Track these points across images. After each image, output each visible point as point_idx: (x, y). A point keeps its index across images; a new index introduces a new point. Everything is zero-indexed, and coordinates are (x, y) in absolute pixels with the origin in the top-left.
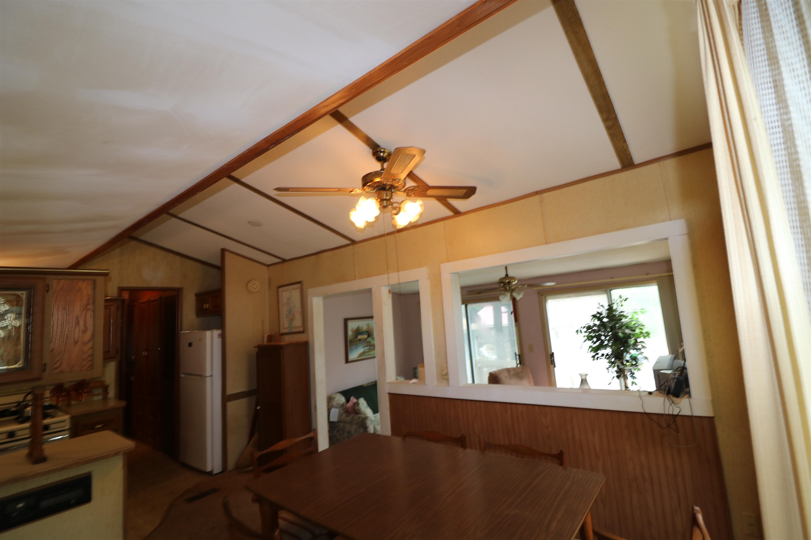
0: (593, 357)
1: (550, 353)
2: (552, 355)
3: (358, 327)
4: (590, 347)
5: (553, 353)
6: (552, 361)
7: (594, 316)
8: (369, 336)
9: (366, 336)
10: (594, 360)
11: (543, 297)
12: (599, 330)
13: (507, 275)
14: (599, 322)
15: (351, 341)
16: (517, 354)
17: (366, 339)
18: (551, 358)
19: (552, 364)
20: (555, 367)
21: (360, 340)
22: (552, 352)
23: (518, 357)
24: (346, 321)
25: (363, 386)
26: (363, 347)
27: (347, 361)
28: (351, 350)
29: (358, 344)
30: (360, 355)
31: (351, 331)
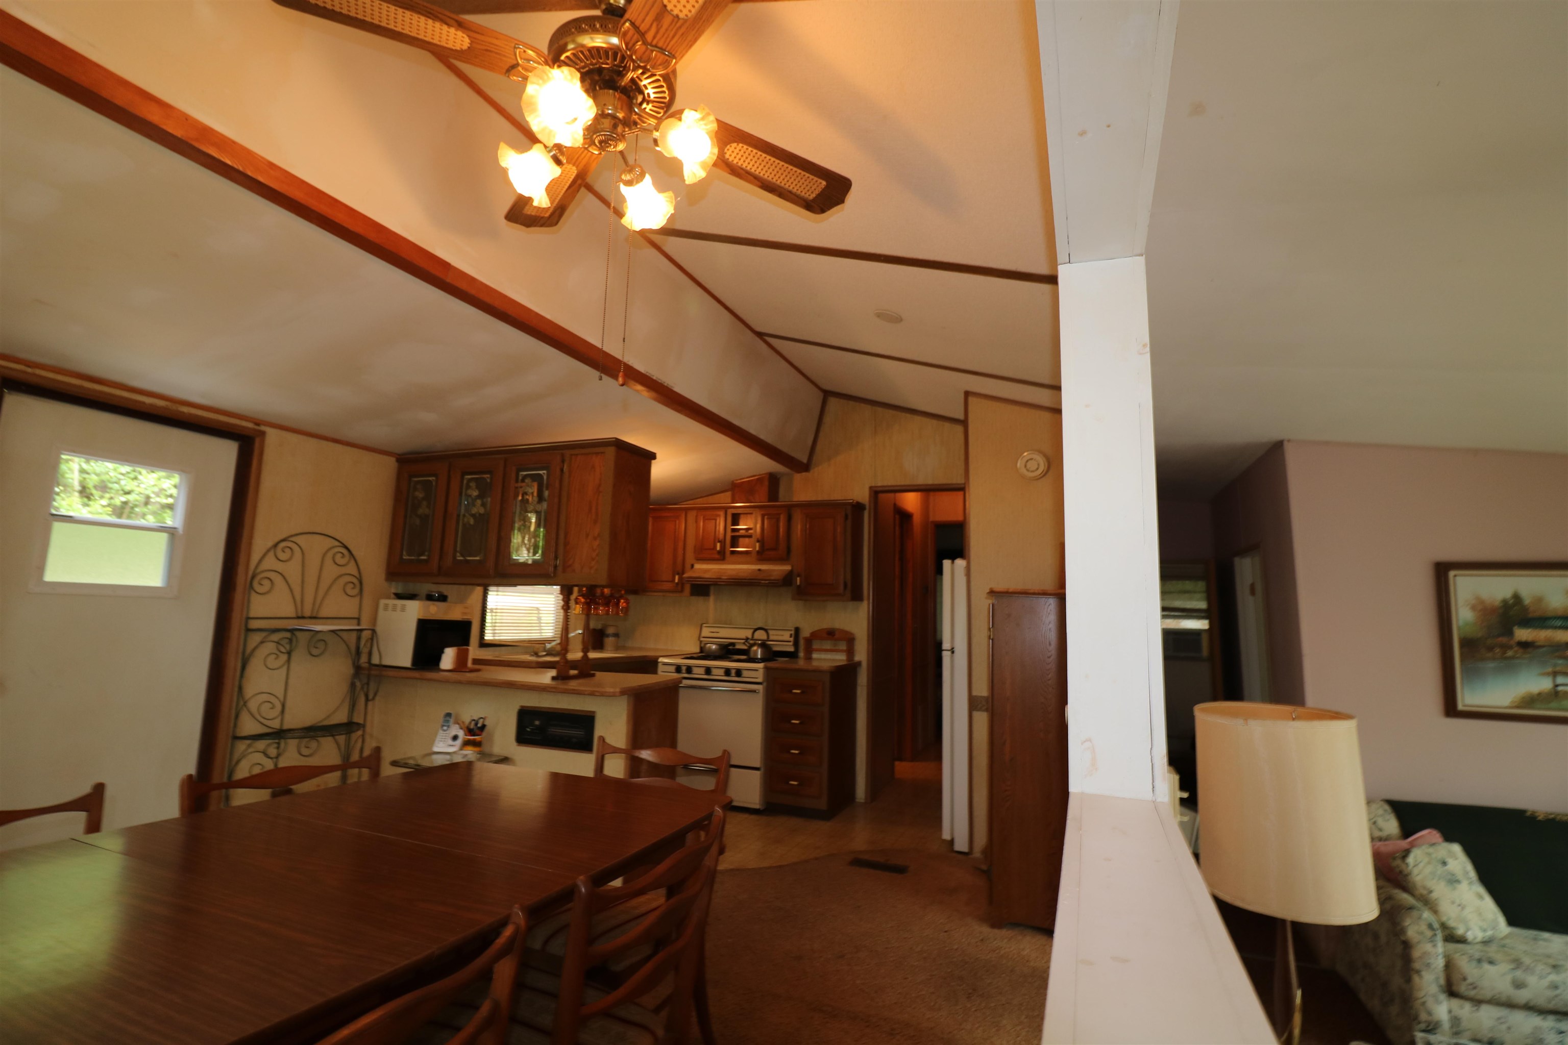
3: (1515, 598)
21: (1525, 645)
24: (1443, 570)
25: (1528, 814)
26: (1548, 674)
27: (1451, 709)
28: (1472, 673)
29: (1512, 658)
30: (1530, 700)
31: (1473, 608)
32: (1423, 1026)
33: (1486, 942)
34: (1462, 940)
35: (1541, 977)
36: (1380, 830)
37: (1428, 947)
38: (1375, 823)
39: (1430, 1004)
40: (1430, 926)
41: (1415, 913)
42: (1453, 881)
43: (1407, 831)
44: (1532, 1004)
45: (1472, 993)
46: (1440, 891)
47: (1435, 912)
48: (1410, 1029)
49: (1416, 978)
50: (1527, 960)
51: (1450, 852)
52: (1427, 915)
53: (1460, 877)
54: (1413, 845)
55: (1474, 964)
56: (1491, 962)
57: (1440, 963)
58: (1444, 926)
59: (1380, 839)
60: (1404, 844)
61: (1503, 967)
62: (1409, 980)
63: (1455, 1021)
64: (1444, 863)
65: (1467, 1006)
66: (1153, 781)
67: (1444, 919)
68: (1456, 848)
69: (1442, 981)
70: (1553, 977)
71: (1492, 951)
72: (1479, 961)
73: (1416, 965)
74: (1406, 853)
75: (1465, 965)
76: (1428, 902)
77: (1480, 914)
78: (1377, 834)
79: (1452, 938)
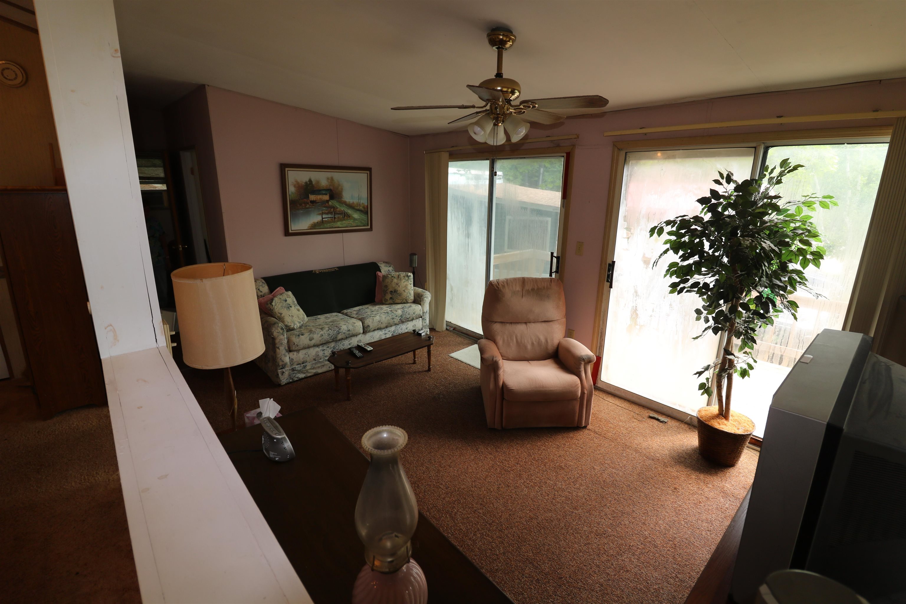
0: (674, 286)
1: (609, 261)
2: (612, 265)
3: (310, 181)
4: (673, 265)
5: (615, 262)
6: (608, 276)
7: (703, 201)
8: (332, 197)
9: (327, 197)
10: (671, 292)
11: (623, 153)
12: (702, 234)
13: (499, 75)
14: (709, 215)
15: (293, 202)
16: (555, 254)
17: (327, 201)
18: (609, 271)
19: (608, 281)
20: (611, 287)
21: (313, 202)
22: (614, 260)
23: (555, 260)
24: (283, 167)
25: (314, 272)
26: (319, 214)
27: (287, 233)
28: (295, 216)
29: (309, 208)
30: (314, 226)
31: (295, 186)
32: (281, 367)
33: (300, 327)
34: (293, 329)
35: (318, 334)
36: (261, 292)
37: (282, 337)
38: (259, 290)
39: (283, 358)
40: (282, 329)
41: (276, 326)
42: (289, 307)
43: (272, 289)
44: (315, 344)
45: (297, 348)
46: (285, 313)
47: (283, 322)
48: (276, 370)
49: (278, 350)
50: (313, 330)
51: (287, 295)
52: (281, 324)
53: (292, 305)
54: (274, 296)
55: (297, 337)
56: (302, 335)
57: (286, 341)
58: (286, 326)
59: (262, 296)
60: (271, 296)
61: (306, 335)
62: (275, 352)
63: (291, 360)
64: (286, 301)
65: (295, 353)
66: (156, 337)
67: (287, 323)
68: (290, 293)
69: (287, 348)
70: (322, 332)
71: (303, 330)
72: (299, 335)
73: (277, 346)
74: (272, 300)
75: (294, 339)
76: (281, 319)
77: (298, 317)
78: (260, 294)
79: (289, 329)
